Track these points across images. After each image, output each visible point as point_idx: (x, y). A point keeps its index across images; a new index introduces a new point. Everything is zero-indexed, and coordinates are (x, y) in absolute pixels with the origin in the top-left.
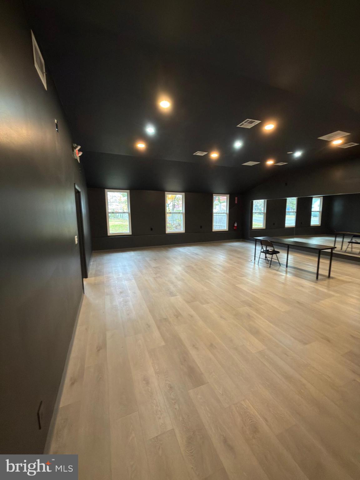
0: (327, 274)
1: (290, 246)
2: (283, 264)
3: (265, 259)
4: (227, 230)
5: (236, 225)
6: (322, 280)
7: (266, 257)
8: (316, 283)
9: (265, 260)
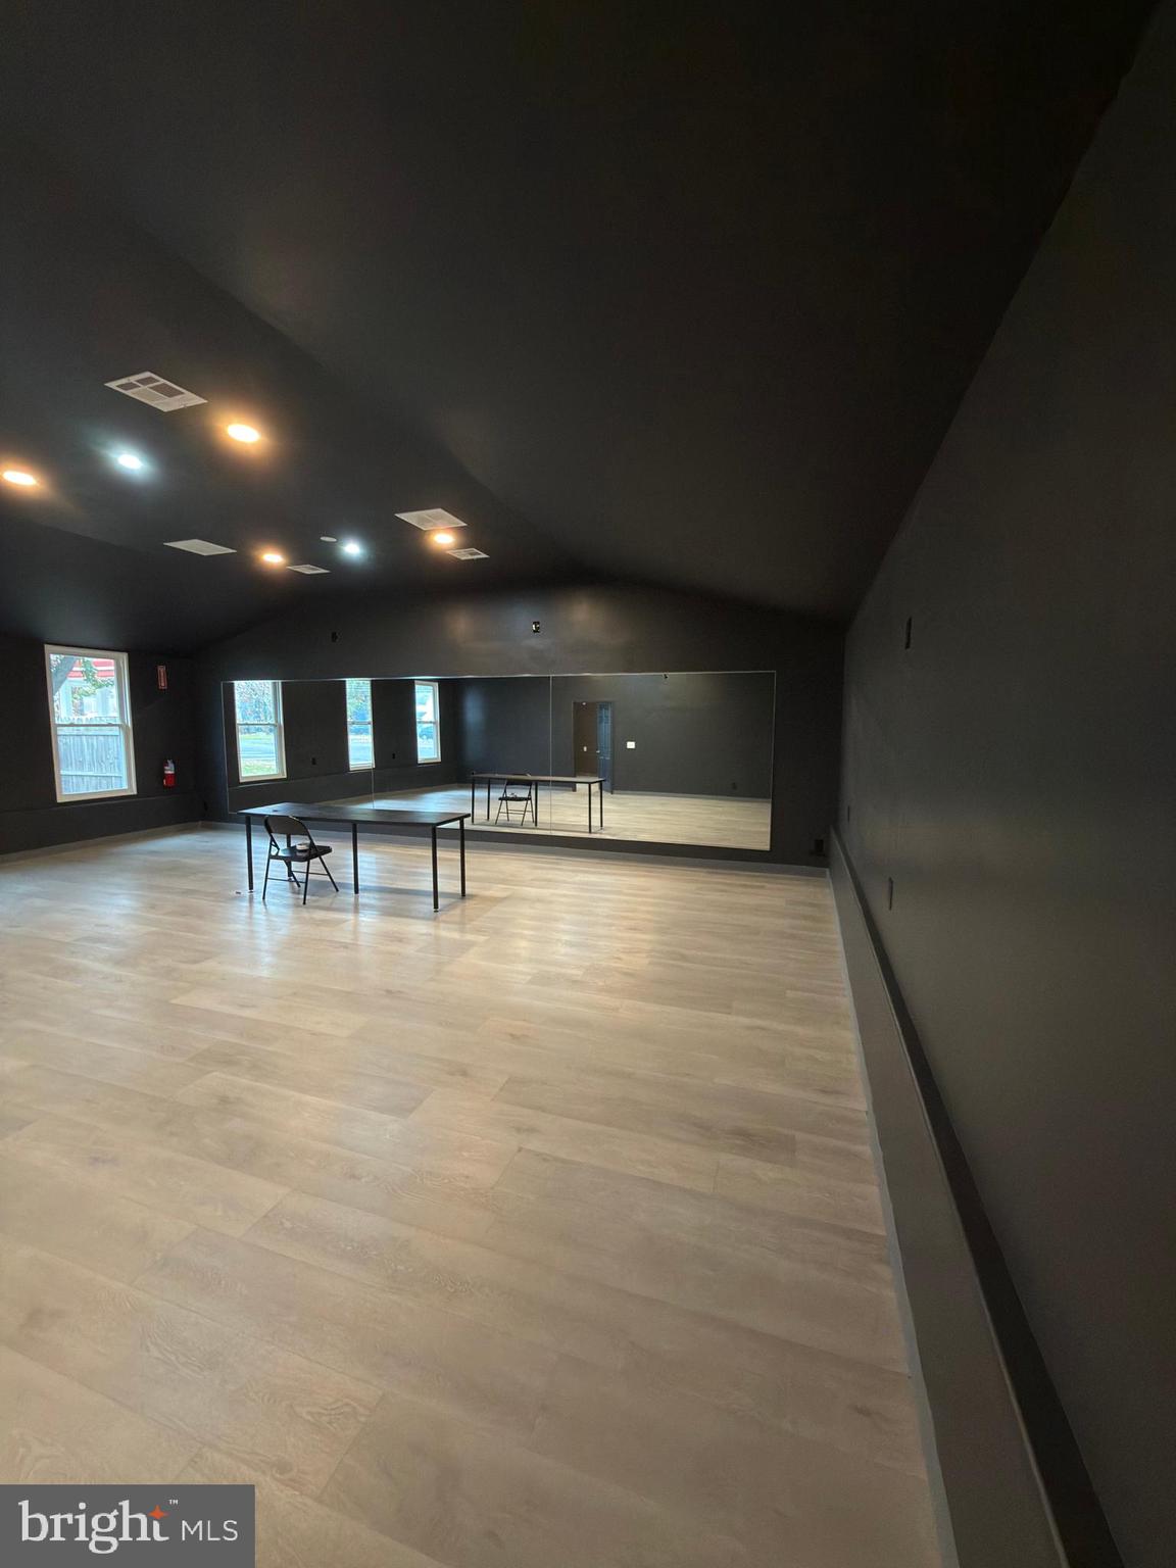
0: (459, 889)
1: (358, 825)
2: (345, 886)
3: (289, 880)
4: (134, 792)
5: (170, 770)
6: (450, 907)
7: (290, 873)
8: (435, 919)
9: (288, 883)
